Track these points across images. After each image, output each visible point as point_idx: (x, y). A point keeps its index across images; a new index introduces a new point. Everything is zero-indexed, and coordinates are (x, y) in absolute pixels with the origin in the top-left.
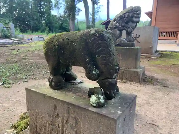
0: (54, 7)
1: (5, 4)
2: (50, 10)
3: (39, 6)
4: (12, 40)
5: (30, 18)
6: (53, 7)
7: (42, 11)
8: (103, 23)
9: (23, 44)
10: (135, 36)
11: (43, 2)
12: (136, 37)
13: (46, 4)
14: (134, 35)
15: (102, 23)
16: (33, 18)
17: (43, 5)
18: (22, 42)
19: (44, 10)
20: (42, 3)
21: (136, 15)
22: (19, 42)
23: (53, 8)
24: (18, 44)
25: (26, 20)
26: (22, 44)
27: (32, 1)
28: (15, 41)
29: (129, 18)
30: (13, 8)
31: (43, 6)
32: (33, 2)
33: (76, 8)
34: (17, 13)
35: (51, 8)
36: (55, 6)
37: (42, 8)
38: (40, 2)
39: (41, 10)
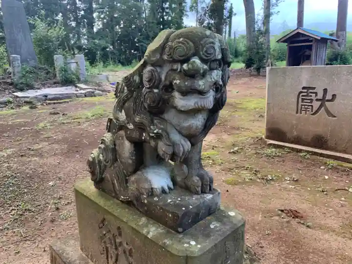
0: (188, 9)
1: (102, 14)
2: (181, 16)
3: (161, 11)
4: (76, 87)
5: (142, 37)
6: (187, 11)
7: (165, 21)
8: (283, 39)
9: (95, 96)
10: (320, 96)
11: (168, 3)
12: (323, 100)
13: (173, 6)
14: (316, 93)
15: (280, 39)
16: (148, 35)
17: (167, 8)
18: (93, 92)
19: (170, 18)
20: (167, 5)
21: (178, 82)
22: (88, 92)
23: (187, 13)
24: (86, 96)
25: (136, 40)
26: (92, 96)
27: (148, 3)
28: (81, 89)
29: (156, 91)
30: (114, 19)
31: (167, 11)
32: (149, 5)
33: (224, 11)
34: (121, 28)
35: (183, 13)
36: (191, 8)
37: (166, 16)
38: (163, 2)
39: (163, 19)
